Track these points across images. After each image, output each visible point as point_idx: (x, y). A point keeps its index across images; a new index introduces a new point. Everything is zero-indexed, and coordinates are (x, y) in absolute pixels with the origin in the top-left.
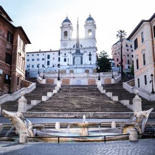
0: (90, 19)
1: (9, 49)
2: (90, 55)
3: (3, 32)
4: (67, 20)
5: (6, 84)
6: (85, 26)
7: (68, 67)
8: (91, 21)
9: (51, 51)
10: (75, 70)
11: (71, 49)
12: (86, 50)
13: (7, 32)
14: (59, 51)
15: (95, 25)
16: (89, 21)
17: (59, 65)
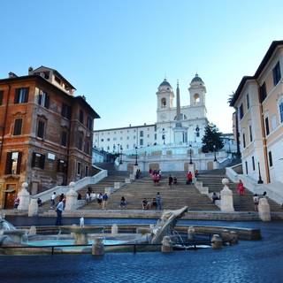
0: (197, 79)
1: (65, 127)
2: (197, 129)
3: (55, 105)
4: (165, 83)
5: (61, 173)
6: (189, 89)
7: (164, 146)
8: (198, 83)
9: (145, 126)
10: (173, 151)
11: (171, 122)
12: (192, 123)
13: (61, 105)
14: (155, 126)
15: (204, 88)
16: (195, 83)
17: (155, 144)
